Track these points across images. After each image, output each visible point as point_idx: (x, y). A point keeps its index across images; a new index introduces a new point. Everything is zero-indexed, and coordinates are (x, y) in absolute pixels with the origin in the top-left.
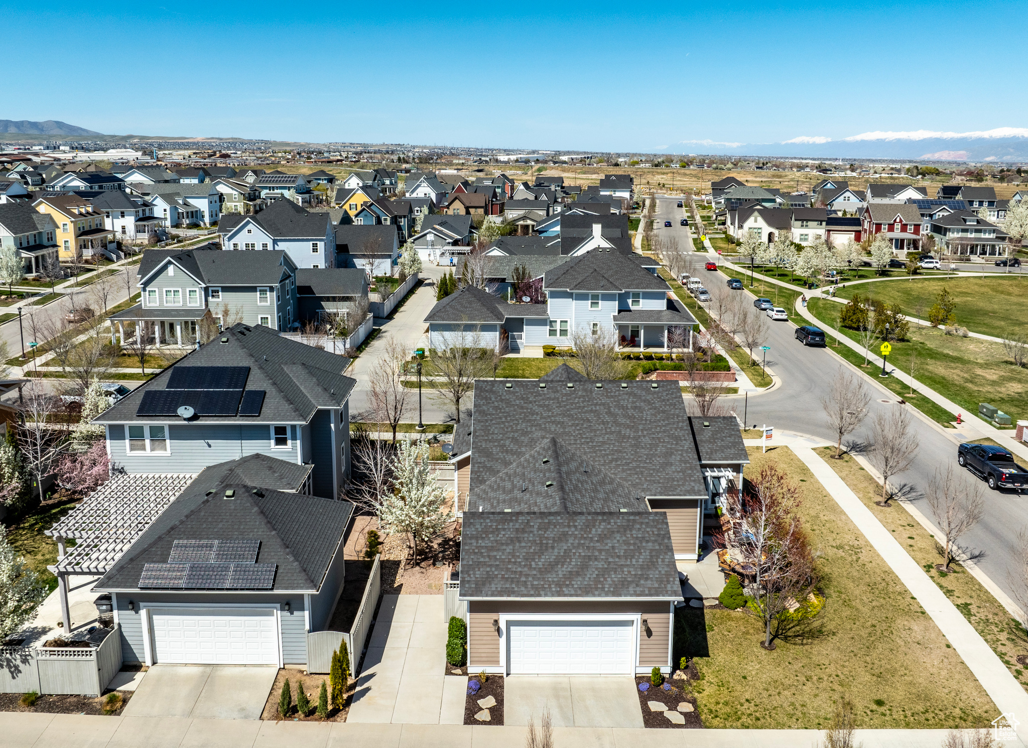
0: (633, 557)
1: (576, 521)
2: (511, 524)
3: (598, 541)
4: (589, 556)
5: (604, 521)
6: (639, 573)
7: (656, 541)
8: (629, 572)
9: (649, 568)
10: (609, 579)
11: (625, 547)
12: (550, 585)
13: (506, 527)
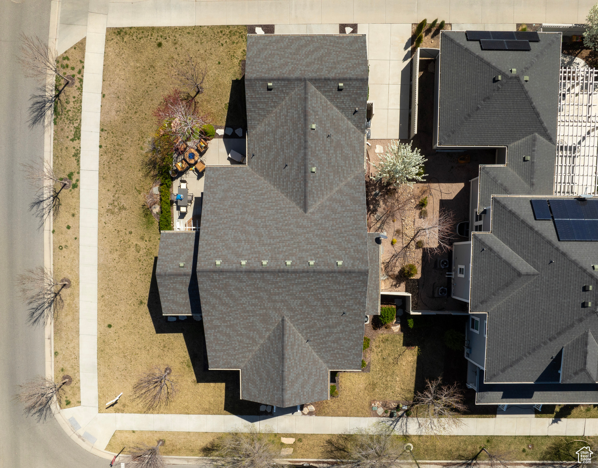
0: (270, 54)
1: (300, 74)
2: (339, 72)
3: (289, 62)
4: (294, 55)
5: (283, 74)
6: (268, 47)
7: (255, 63)
8: (273, 47)
9: (262, 49)
10: (285, 44)
11: (273, 59)
12: (318, 41)
13: (342, 70)
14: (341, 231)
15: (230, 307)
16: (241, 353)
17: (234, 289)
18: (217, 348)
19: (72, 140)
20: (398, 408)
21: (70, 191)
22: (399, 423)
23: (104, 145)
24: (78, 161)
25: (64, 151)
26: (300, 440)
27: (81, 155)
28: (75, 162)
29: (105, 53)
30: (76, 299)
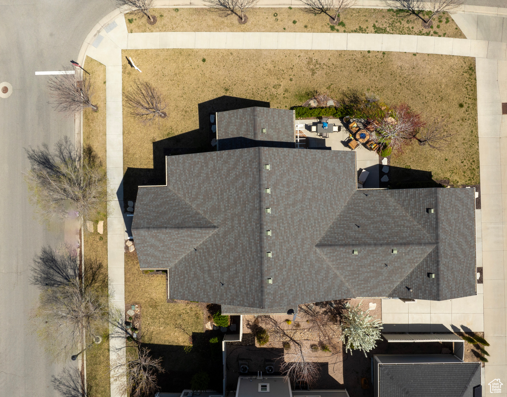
0: (458, 209)
1: (442, 238)
2: (445, 274)
3: (452, 227)
4: (459, 232)
5: (442, 223)
6: (465, 207)
7: (451, 197)
8: (465, 212)
9: (463, 202)
10: (468, 223)
11: (454, 213)
12: (471, 252)
13: (446, 276)
14: (300, 280)
15: (226, 177)
16: (182, 186)
17: (243, 182)
18: (187, 165)
19: (374, 26)
20: (134, 329)
21: (328, 24)
22: (120, 330)
23: (370, 55)
24: (355, 31)
25: (364, 18)
26: (101, 238)
27: (361, 34)
28: (355, 29)
29: (453, 56)
30: (228, 29)
